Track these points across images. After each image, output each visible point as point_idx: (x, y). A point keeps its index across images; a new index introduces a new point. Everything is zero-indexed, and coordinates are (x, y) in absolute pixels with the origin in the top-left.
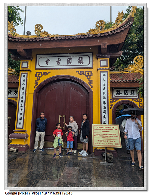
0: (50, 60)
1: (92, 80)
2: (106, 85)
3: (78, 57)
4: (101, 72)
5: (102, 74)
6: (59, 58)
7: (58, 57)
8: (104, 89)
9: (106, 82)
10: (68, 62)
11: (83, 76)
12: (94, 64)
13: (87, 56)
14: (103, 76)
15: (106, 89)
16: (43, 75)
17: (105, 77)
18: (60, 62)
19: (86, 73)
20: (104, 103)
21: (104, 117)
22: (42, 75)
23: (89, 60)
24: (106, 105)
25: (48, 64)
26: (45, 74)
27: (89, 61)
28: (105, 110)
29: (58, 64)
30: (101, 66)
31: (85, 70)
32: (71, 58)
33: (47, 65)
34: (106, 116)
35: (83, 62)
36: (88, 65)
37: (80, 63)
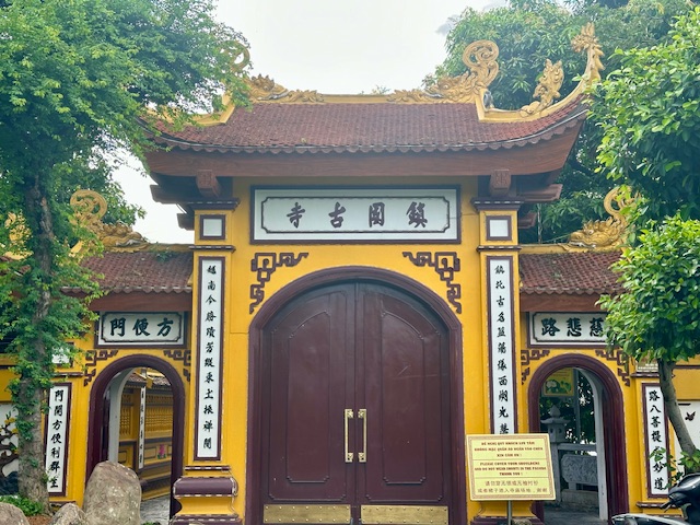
0: (303, 211)
1: (458, 286)
2: (507, 303)
3: (408, 203)
4: (489, 259)
5: (494, 264)
6: (338, 205)
7: (335, 201)
8: (502, 319)
9: (506, 294)
10: (371, 220)
11: (429, 269)
12: (463, 227)
13: (441, 201)
14: (498, 272)
15: (507, 317)
16: (280, 265)
17: (505, 278)
18: (341, 220)
19: (437, 259)
20: (502, 366)
21: (503, 412)
22: (275, 265)
23: (446, 213)
24: (508, 373)
25: (296, 225)
26: (290, 261)
27: (448, 218)
28: (504, 388)
29: (335, 226)
30: (489, 238)
31: (433, 249)
32: (382, 205)
33: (294, 229)
34: (510, 411)
35: (426, 221)
36: (444, 232)
37: (415, 224)
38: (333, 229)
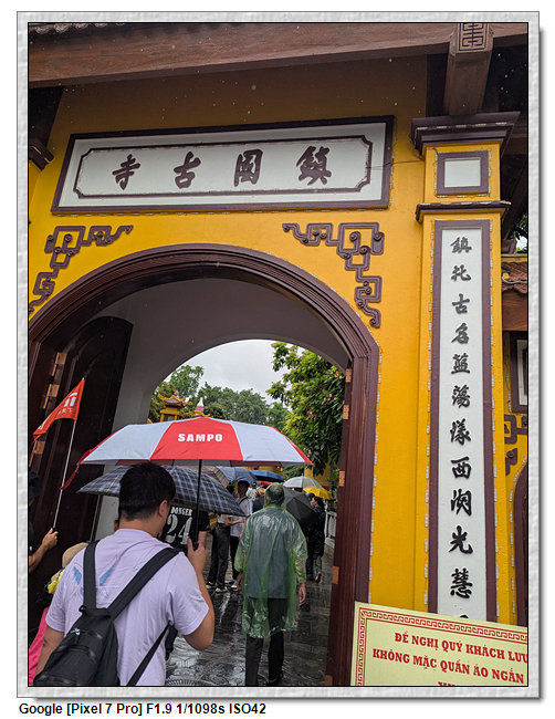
0: (138, 166)
1: (378, 280)
2: (475, 308)
3: (303, 147)
4: (440, 228)
6: (190, 155)
7: (188, 150)
8: (462, 336)
10: (237, 175)
11: (326, 252)
13: (358, 142)
14: (457, 249)
15: (475, 334)
16: (88, 244)
18: (192, 176)
19: (341, 234)
20: (461, 434)
21: (459, 539)
22: (81, 243)
23: (365, 160)
24: (474, 451)
25: (123, 186)
26: (103, 237)
27: (369, 168)
28: (463, 485)
29: (181, 186)
30: (441, 190)
31: (336, 219)
32: (259, 153)
33: (121, 192)
35: (329, 174)
36: (358, 189)
37: (310, 179)
38: (177, 190)
